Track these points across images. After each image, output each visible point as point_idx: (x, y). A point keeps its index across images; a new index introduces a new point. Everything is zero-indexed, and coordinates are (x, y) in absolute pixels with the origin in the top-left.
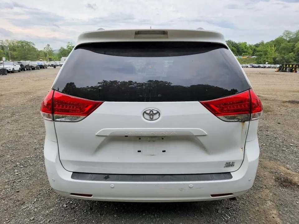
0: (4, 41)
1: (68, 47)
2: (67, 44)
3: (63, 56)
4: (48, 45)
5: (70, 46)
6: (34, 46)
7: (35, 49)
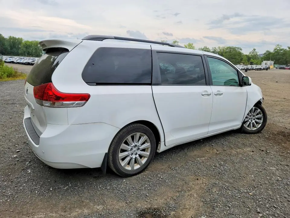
0: (217, 48)
1: (275, 50)
2: (275, 47)
3: (264, 60)
4: (254, 50)
5: (278, 48)
6: (241, 51)
7: (240, 53)
